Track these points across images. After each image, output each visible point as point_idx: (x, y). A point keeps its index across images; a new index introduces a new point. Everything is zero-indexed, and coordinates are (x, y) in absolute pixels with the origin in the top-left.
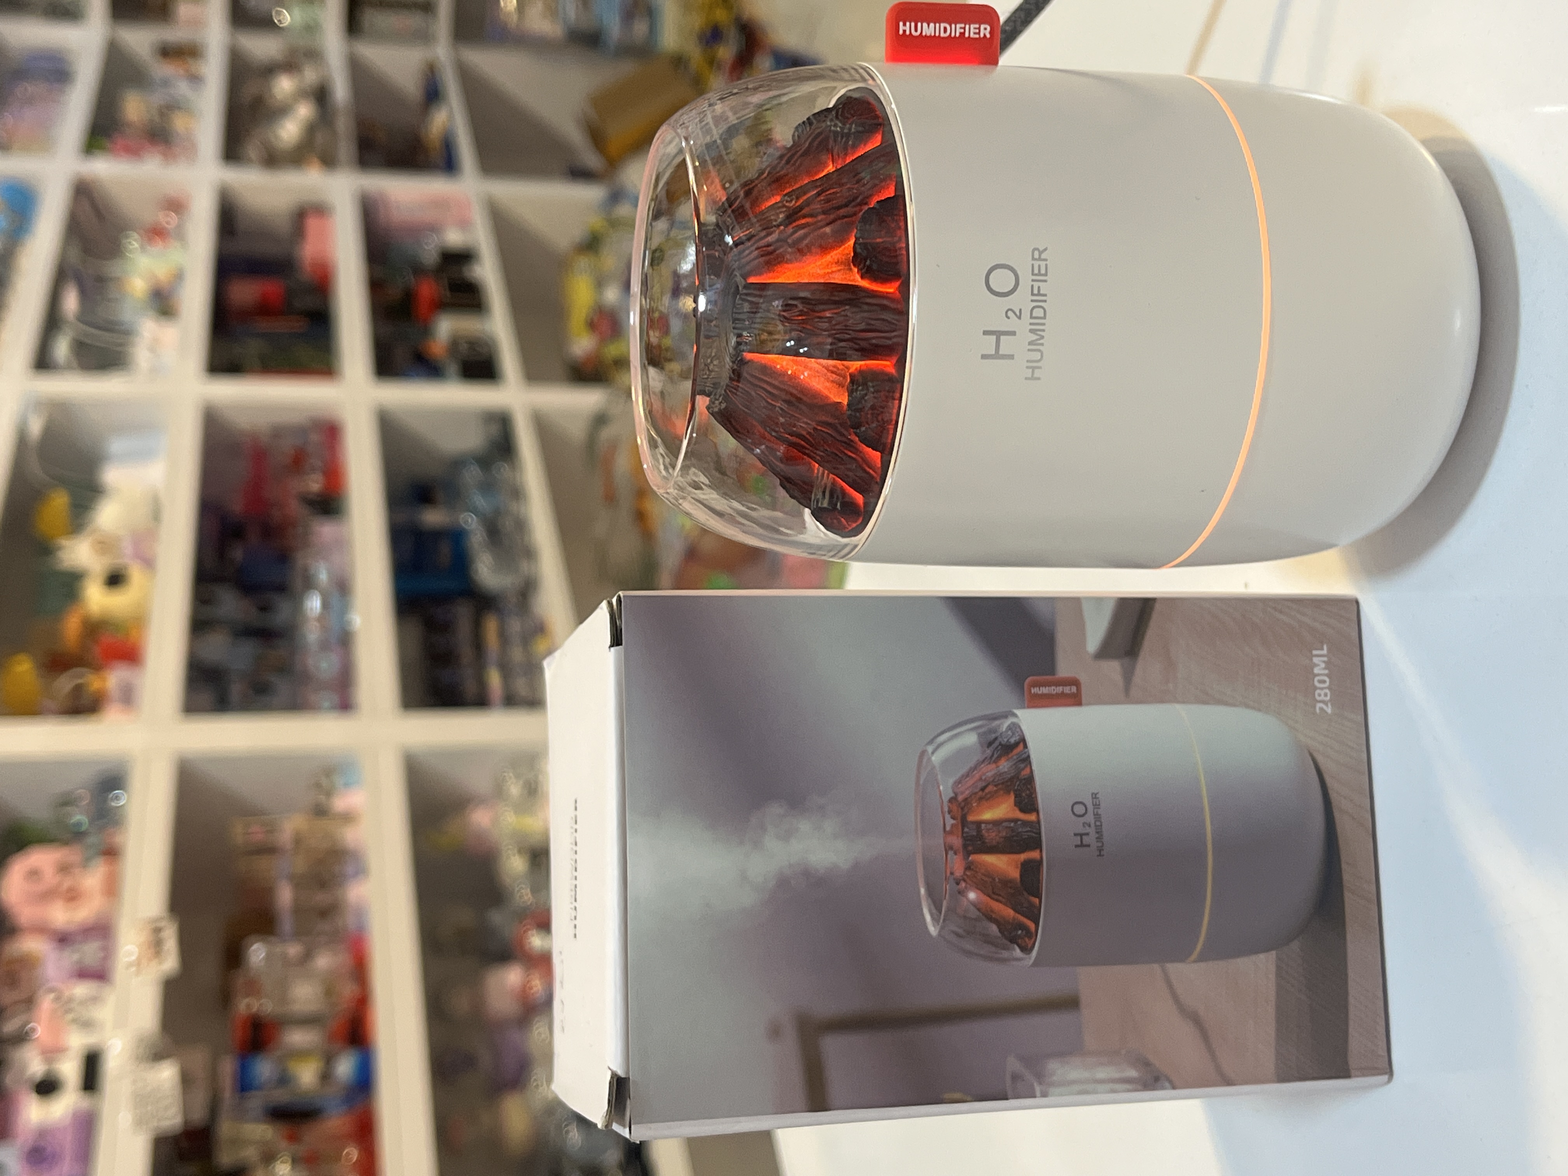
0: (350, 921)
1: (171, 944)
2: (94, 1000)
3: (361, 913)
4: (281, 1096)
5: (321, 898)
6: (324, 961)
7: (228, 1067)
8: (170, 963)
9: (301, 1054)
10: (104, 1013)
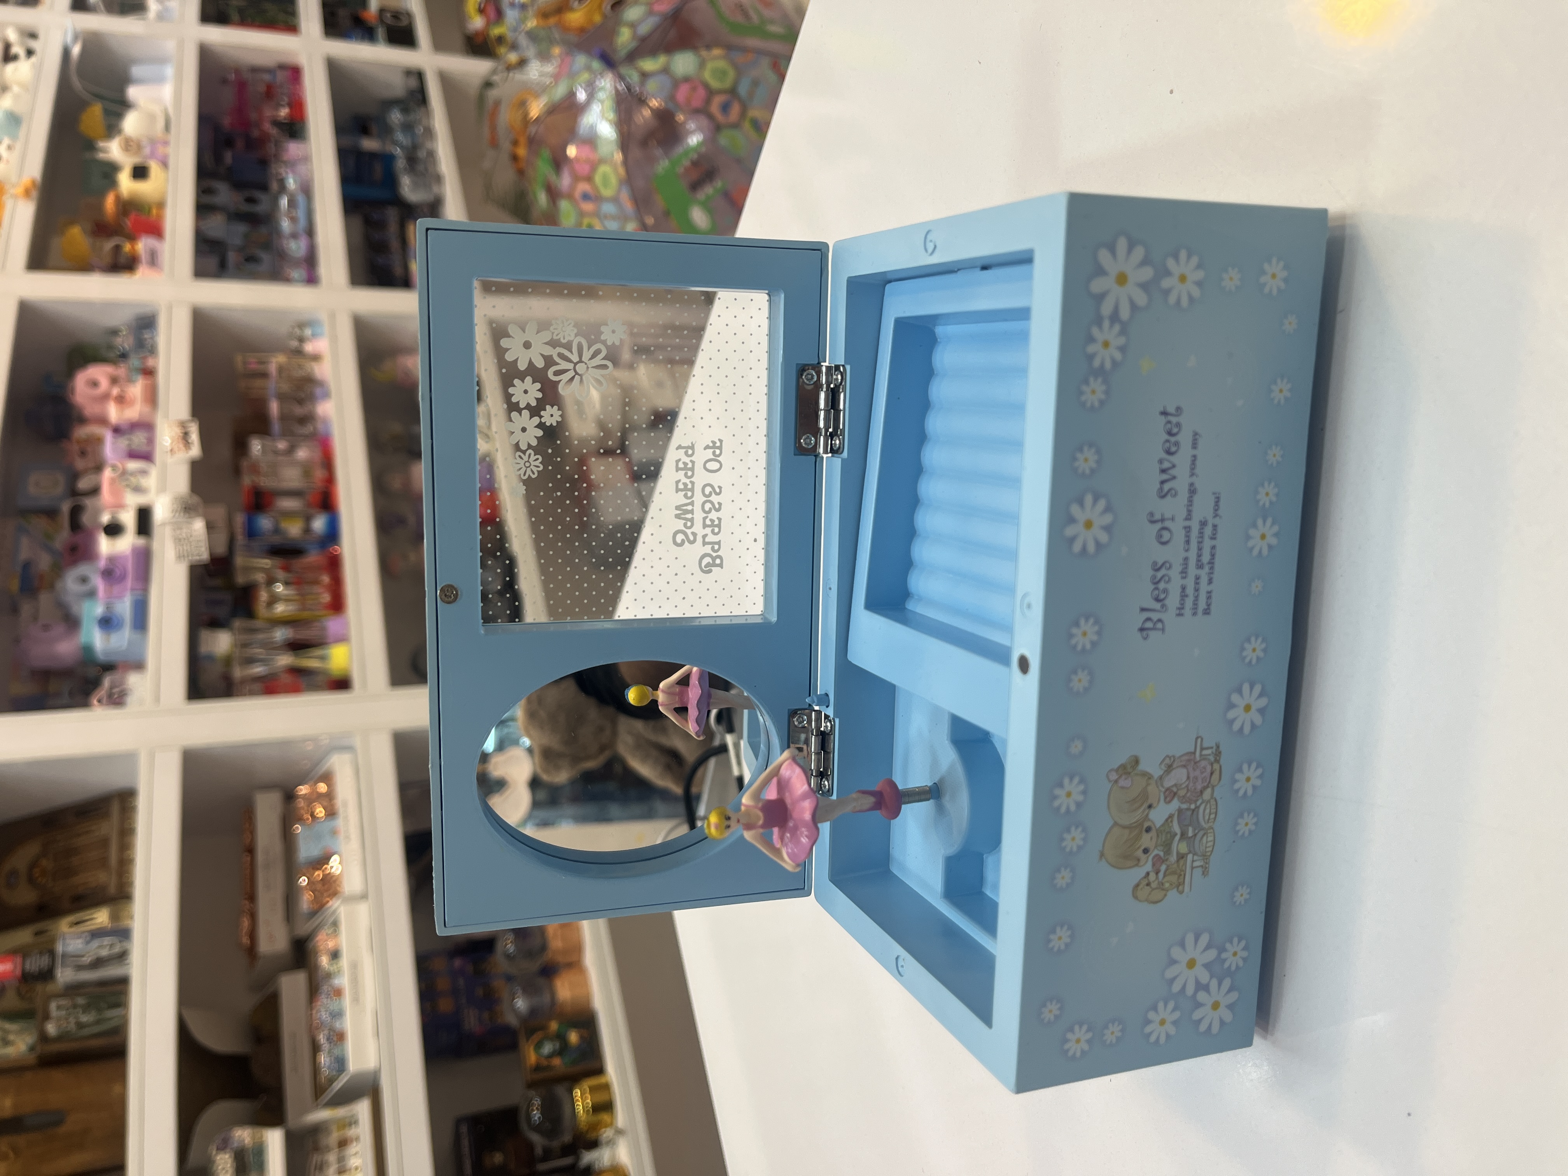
0: (320, 426)
1: (195, 437)
2: (144, 472)
3: (326, 421)
4: (276, 540)
5: (299, 411)
6: (302, 454)
7: (240, 519)
8: (196, 451)
9: (289, 515)
10: (151, 481)
